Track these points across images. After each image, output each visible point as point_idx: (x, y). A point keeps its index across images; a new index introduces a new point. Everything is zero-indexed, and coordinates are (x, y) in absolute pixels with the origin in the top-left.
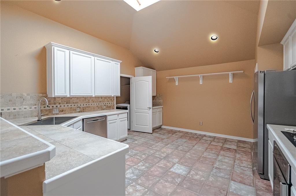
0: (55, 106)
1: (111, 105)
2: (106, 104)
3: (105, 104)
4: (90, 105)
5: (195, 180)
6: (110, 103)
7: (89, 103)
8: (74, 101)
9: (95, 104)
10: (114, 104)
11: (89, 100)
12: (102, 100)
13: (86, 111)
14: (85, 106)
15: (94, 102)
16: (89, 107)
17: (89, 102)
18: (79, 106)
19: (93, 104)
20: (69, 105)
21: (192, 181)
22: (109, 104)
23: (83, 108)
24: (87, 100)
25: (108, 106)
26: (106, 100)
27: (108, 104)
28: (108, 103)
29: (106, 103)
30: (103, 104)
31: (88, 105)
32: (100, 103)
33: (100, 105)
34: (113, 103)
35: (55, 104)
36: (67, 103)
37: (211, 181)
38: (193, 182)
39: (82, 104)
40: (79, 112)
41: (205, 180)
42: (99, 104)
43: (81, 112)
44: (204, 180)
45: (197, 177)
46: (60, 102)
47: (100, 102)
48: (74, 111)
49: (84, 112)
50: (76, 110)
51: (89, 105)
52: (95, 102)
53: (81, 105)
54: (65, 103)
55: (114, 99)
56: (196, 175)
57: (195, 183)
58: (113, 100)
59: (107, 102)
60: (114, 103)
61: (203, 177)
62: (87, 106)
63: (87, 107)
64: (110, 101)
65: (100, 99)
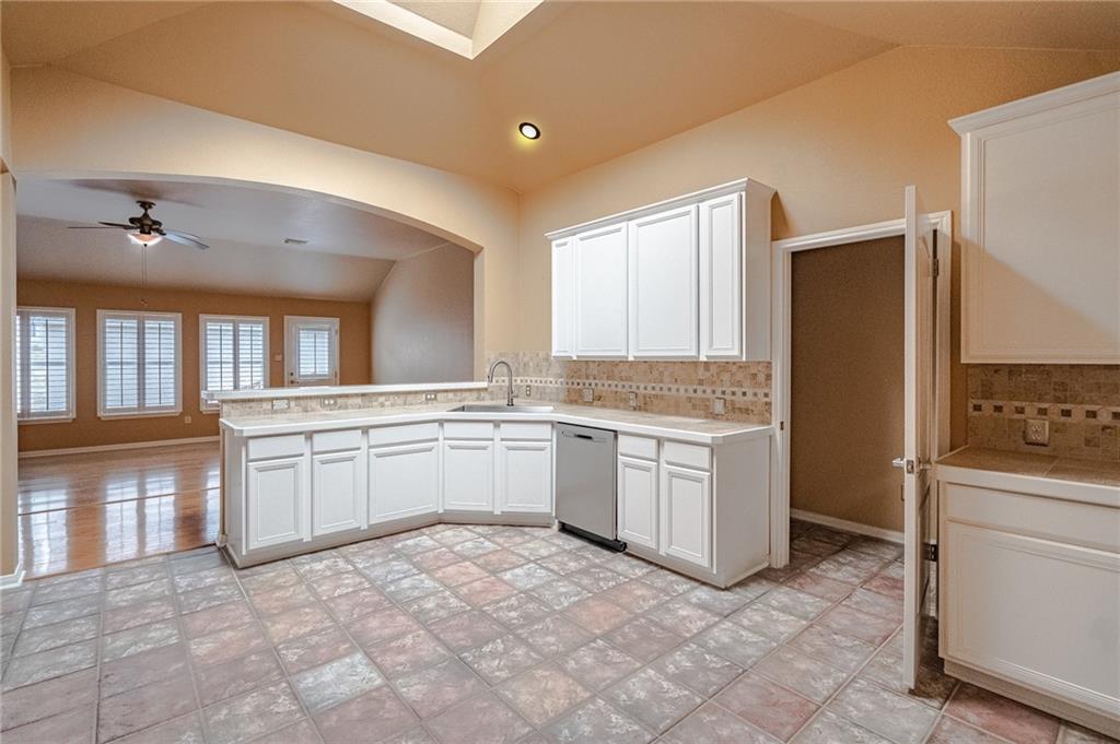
0: (587, 382)
1: (753, 403)
2: (727, 397)
3: (724, 393)
4: (665, 392)
5: (246, 692)
6: (744, 394)
7: (661, 385)
8: (623, 374)
9: (683, 391)
10: (767, 400)
11: (662, 372)
12: (708, 374)
13: (652, 412)
14: (650, 391)
15: (676, 380)
16: (662, 397)
17: (661, 382)
18: (634, 389)
19: (674, 387)
20: (613, 383)
21: (250, 684)
22: (739, 398)
23: (644, 397)
24: (656, 373)
25: (737, 406)
26: (726, 377)
27: (734, 393)
28: (739, 391)
29: (728, 391)
30: (714, 392)
31: (658, 389)
32: (700, 389)
33: (700, 393)
34: (761, 396)
35: (587, 378)
36: (608, 378)
37: (185, 732)
38: (243, 682)
39: (642, 386)
40: (635, 409)
41: (207, 719)
42: (695, 391)
43: (640, 410)
44: (212, 715)
45: (247, 706)
46: (595, 372)
47: (701, 382)
48: (622, 405)
49: (646, 410)
50: (626, 401)
51: (661, 389)
52: (683, 383)
53: (638, 387)
54: (605, 376)
55: (769, 377)
56: (257, 707)
57: (233, 685)
58: (761, 377)
59: (732, 385)
60: (766, 395)
61: (225, 723)
62: (653, 392)
63: (656, 396)
64: (747, 383)
65: (702, 369)
